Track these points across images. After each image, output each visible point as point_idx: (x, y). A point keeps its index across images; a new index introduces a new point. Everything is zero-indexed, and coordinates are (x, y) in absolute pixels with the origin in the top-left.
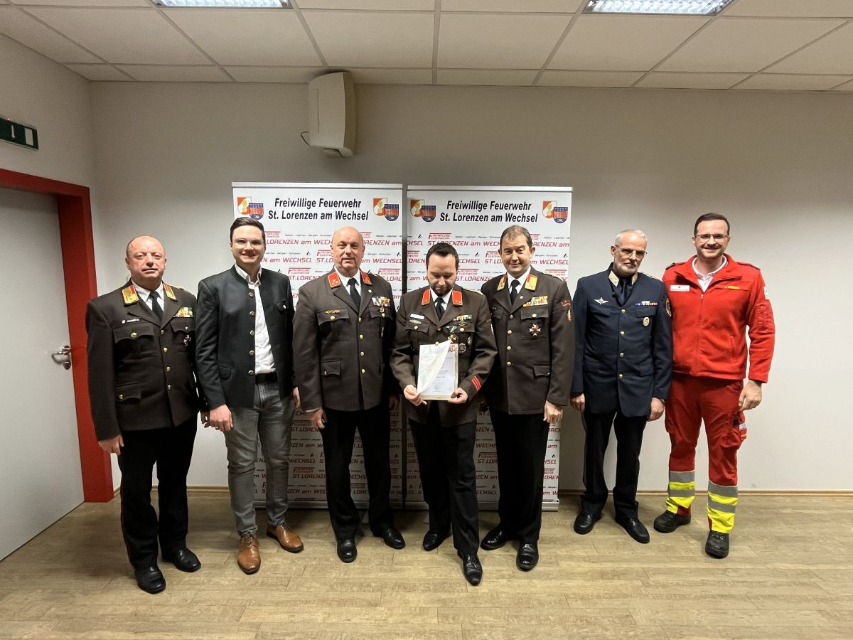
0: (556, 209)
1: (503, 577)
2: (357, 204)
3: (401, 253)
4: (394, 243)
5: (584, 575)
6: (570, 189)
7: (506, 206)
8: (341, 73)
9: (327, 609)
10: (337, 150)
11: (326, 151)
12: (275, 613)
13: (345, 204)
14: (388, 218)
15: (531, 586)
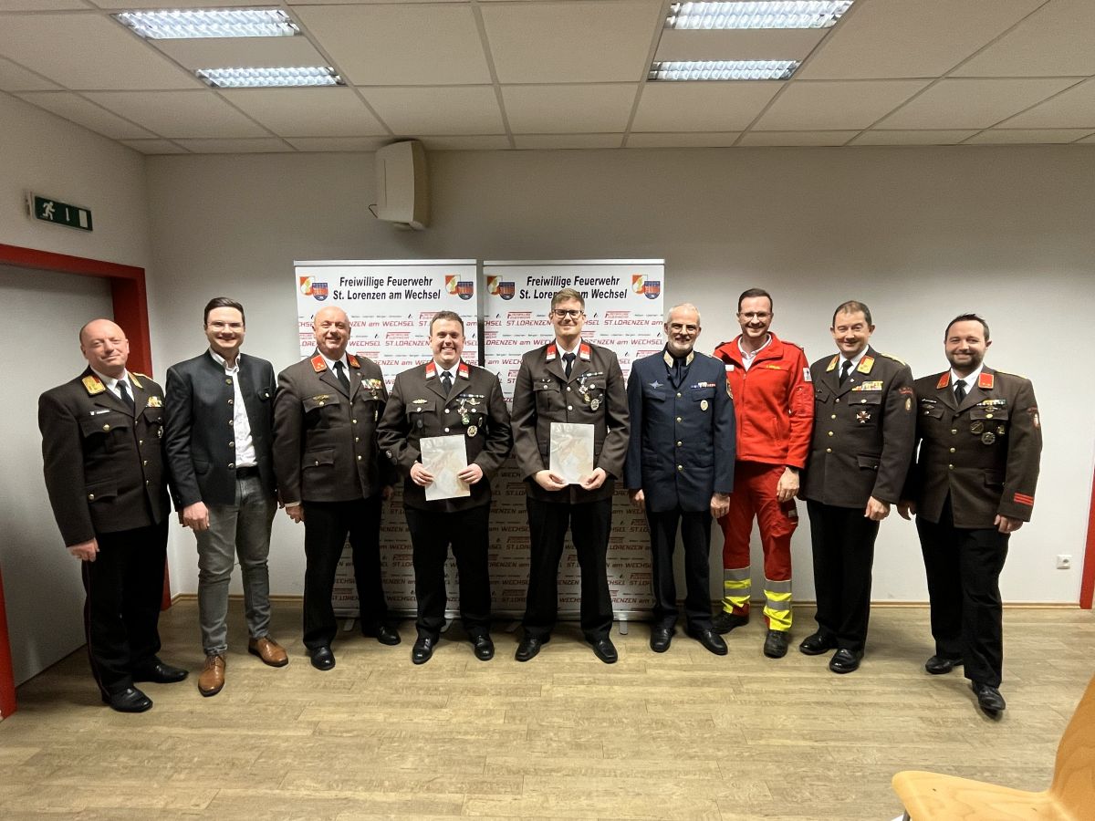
0: (647, 284)
1: (582, 683)
2: (427, 281)
3: (476, 335)
5: (672, 683)
6: (662, 261)
7: (592, 282)
8: (408, 144)
10: (407, 224)
11: (396, 225)
13: (415, 282)
14: (462, 296)
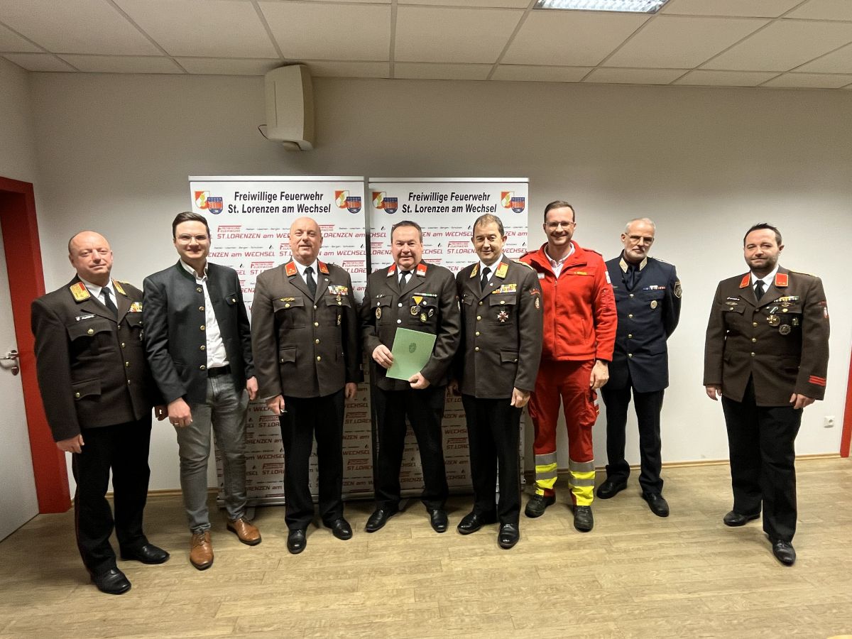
0: (514, 199)
2: (319, 196)
3: (365, 245)
4: (357, 236)
6: (526, 180)
7: (466, 197)
8: (298, 66)
9: (304, 599)
10: (296, 143)
11: (285, 144)
12: (252, 606)
13: (307, 197)
14: (350, 210)
15: (503, 561)
